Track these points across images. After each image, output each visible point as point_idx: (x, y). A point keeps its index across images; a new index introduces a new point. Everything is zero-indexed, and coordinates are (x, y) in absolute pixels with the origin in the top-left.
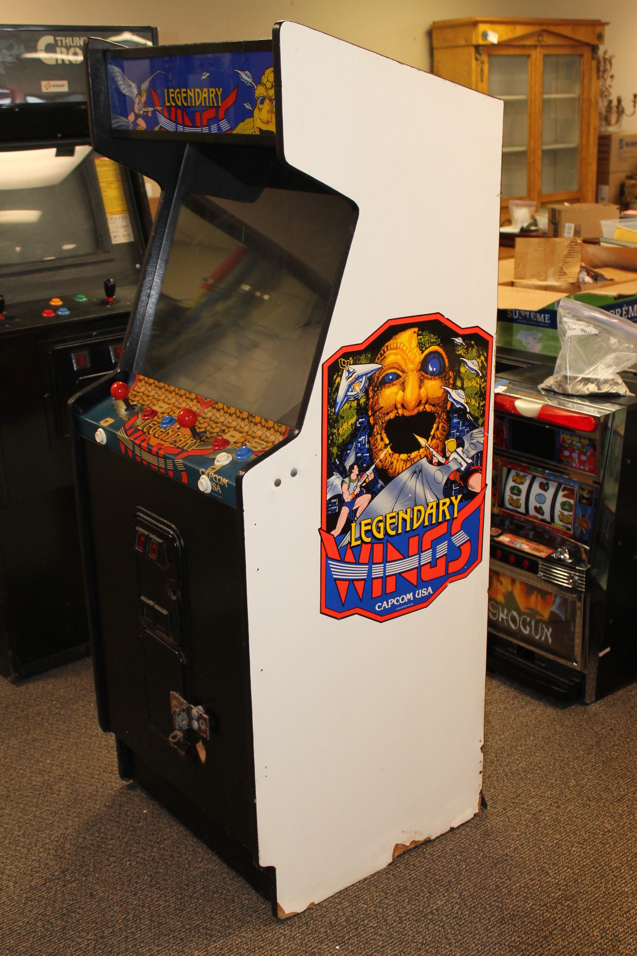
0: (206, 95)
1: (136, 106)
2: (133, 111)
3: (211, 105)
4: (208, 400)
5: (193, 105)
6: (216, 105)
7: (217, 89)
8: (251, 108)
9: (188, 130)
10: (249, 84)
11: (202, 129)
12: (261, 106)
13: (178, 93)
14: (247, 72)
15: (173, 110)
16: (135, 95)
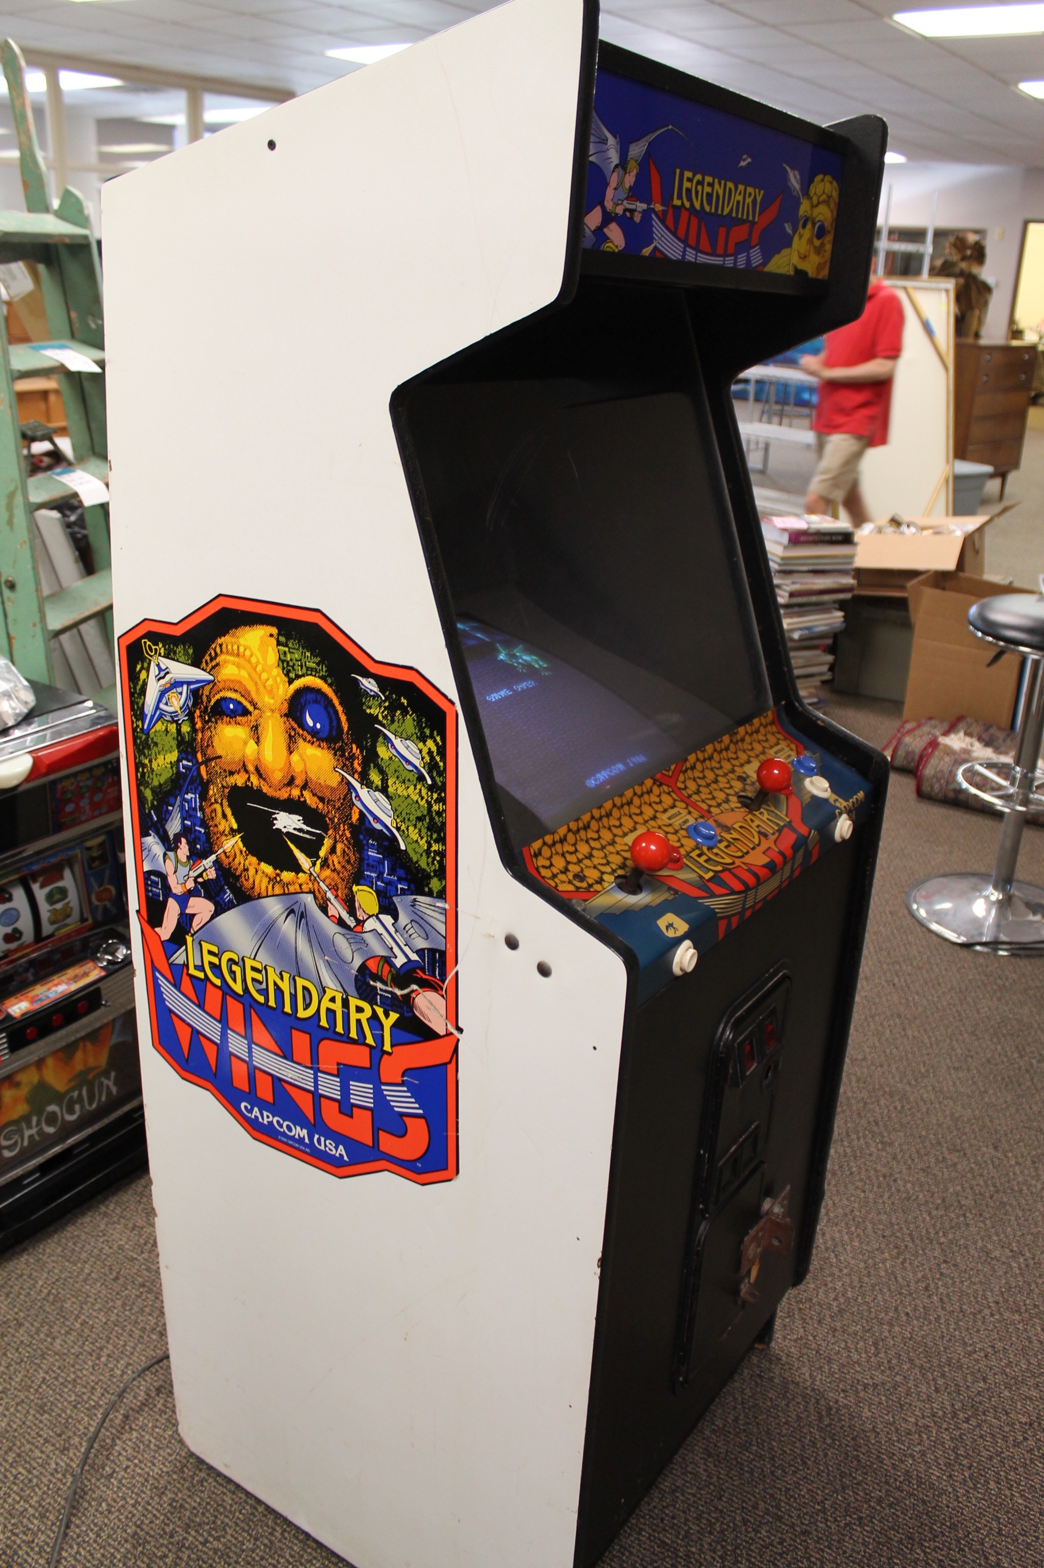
0: (740, 198)
1: (610, 193)
2: (601, 203)
3: (745, 217)
4: (673, 767)
5: (719, 212)
6: (751, 218)
7: (757, 191)
8: (791, 233)
9: (703, 259)
10: (795, 194)
11: (724, 261)
12: (802, 231)
13: (699, 183)
14: (797, 173)
15: (684, 216)
16: (613, 165)
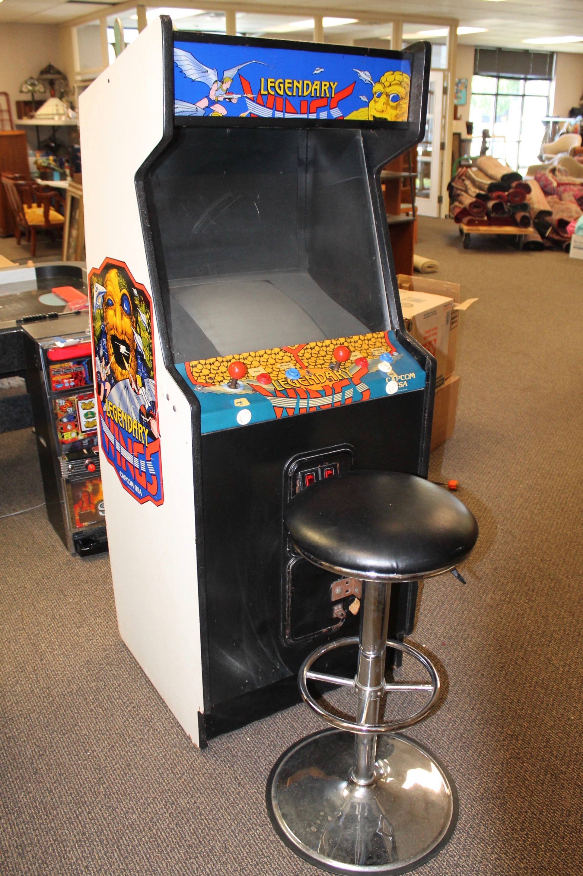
0: (316, 87)
1: (212, 92)
2: (207, 97)
3: (323, 95)
4: (296, 346)
5: (300, 94)
6: (327, 96)
7: (331, 83)
8: (367, 100)
9: (290, 116)
10: (367, 82)
11: (308, 116)
12: (377, 99)
13: (280, 83)
15: (271, 98)
16: (213, 81)
